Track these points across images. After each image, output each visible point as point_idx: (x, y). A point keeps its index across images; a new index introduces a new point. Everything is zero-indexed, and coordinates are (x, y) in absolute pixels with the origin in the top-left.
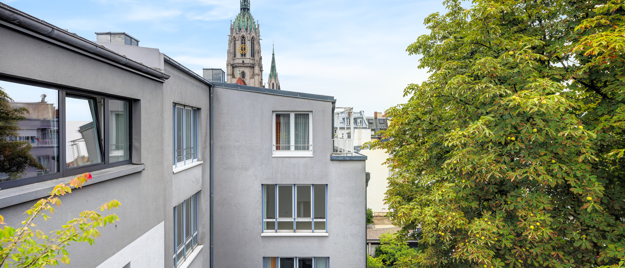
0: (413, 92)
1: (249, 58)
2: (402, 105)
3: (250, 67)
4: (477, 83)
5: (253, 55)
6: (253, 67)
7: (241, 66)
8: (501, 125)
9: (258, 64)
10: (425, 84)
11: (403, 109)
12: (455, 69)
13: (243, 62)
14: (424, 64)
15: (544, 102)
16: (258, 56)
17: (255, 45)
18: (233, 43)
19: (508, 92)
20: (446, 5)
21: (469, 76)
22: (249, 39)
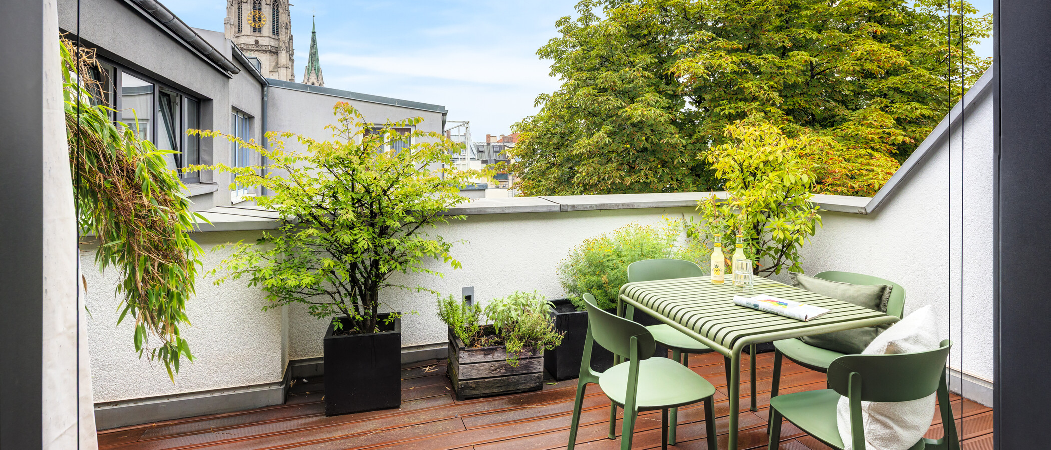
0: (544, 102)
1: (269, 37)
2: (531, 117)
3: (270, 52)
4: (600, 96)
5: (276, 31)
6: (277, 53)
7: (253, 50)
8: (620, 135)
9: (286, 48)
10: (556, 95)
11: (533, 121)
12: (584, 81)
13: (257, 42)
14: (555, 70)
15: (645, 113)
16: (286, 33)
17: (280, 14)
18: (236, 6)
19: (623, 104)
20: (577, 9)
21: (593, 89)
22: (268, 3)
